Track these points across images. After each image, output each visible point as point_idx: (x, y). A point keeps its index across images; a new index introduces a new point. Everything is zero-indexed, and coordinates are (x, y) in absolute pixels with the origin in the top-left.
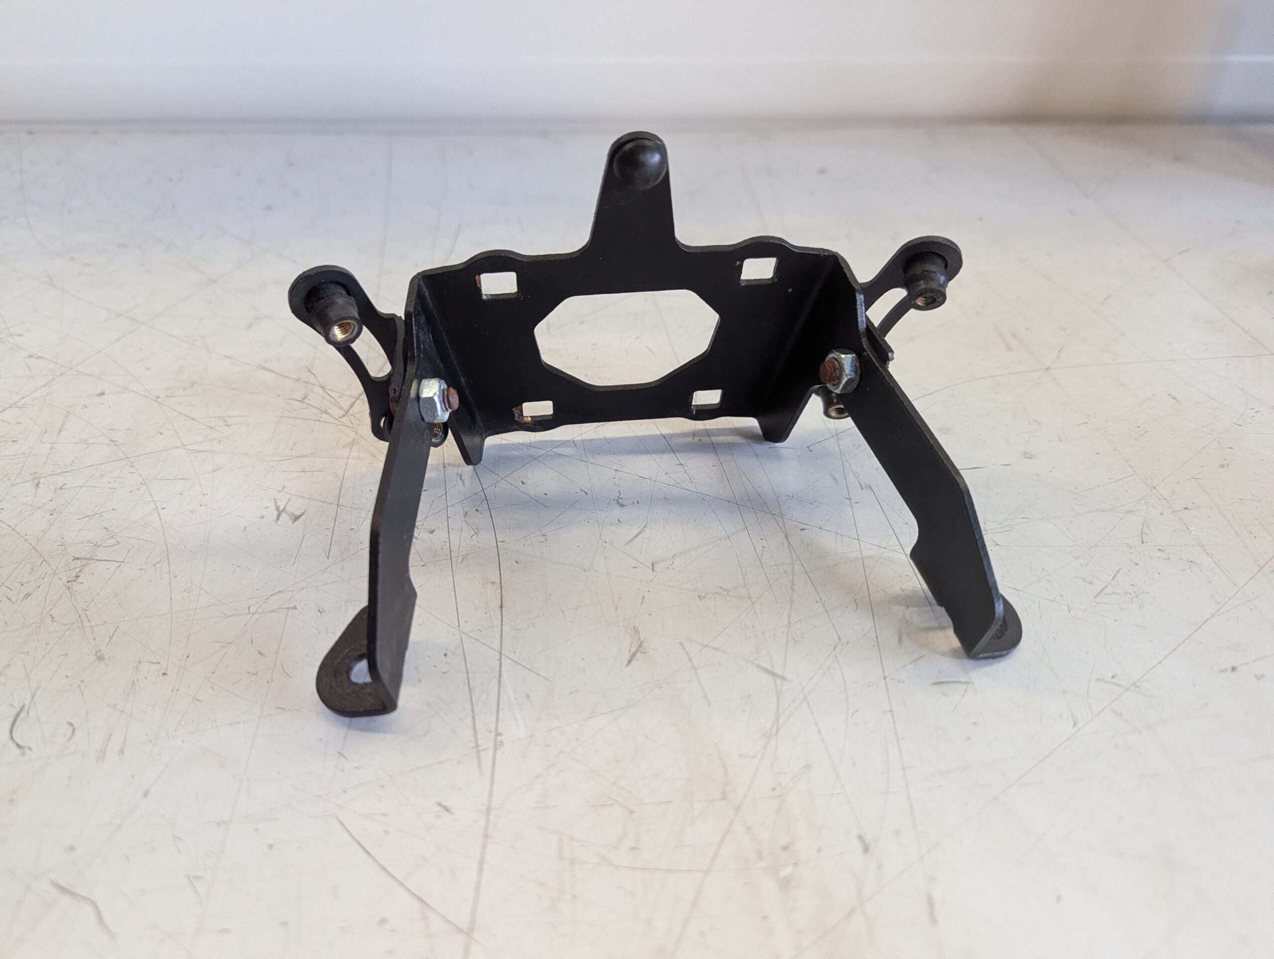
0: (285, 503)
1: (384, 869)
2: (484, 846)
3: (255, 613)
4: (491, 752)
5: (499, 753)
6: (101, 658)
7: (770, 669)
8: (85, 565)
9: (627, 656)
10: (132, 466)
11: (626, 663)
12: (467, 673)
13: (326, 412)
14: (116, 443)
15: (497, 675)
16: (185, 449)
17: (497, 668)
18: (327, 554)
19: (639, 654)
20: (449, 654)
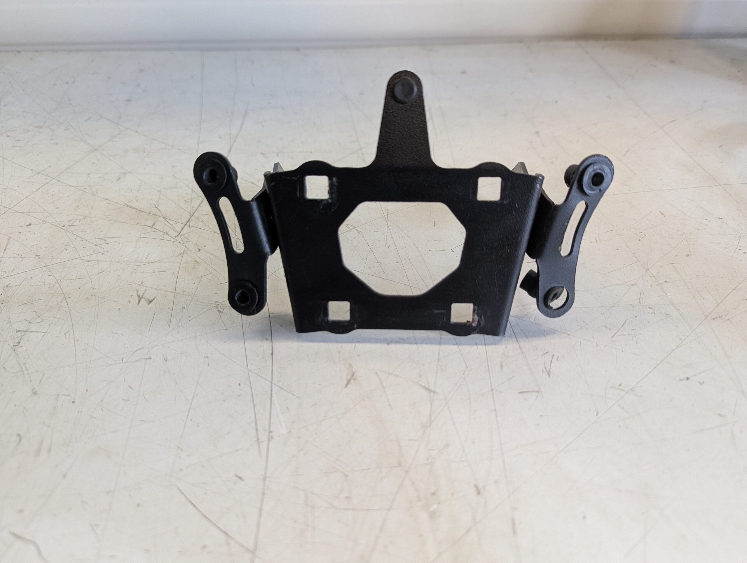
0: (143, 293)
1: (205, 516)
2: (262, 500)
3: (126, 362)
4: (266, 443)
5: (271, 444)
6: (35, 393)
7: (427, 386)
8: (23, 335)
9: (345, 382)
10: (50, 271)
11: (344, 385)
12: (252, 395)
13: (167, 233)
14: (39, 256)
15: (269, 395)
16: (81, 259)
17: (270, 392)
18: (169, 324)
19: (352, 381)
20: (241, 384)
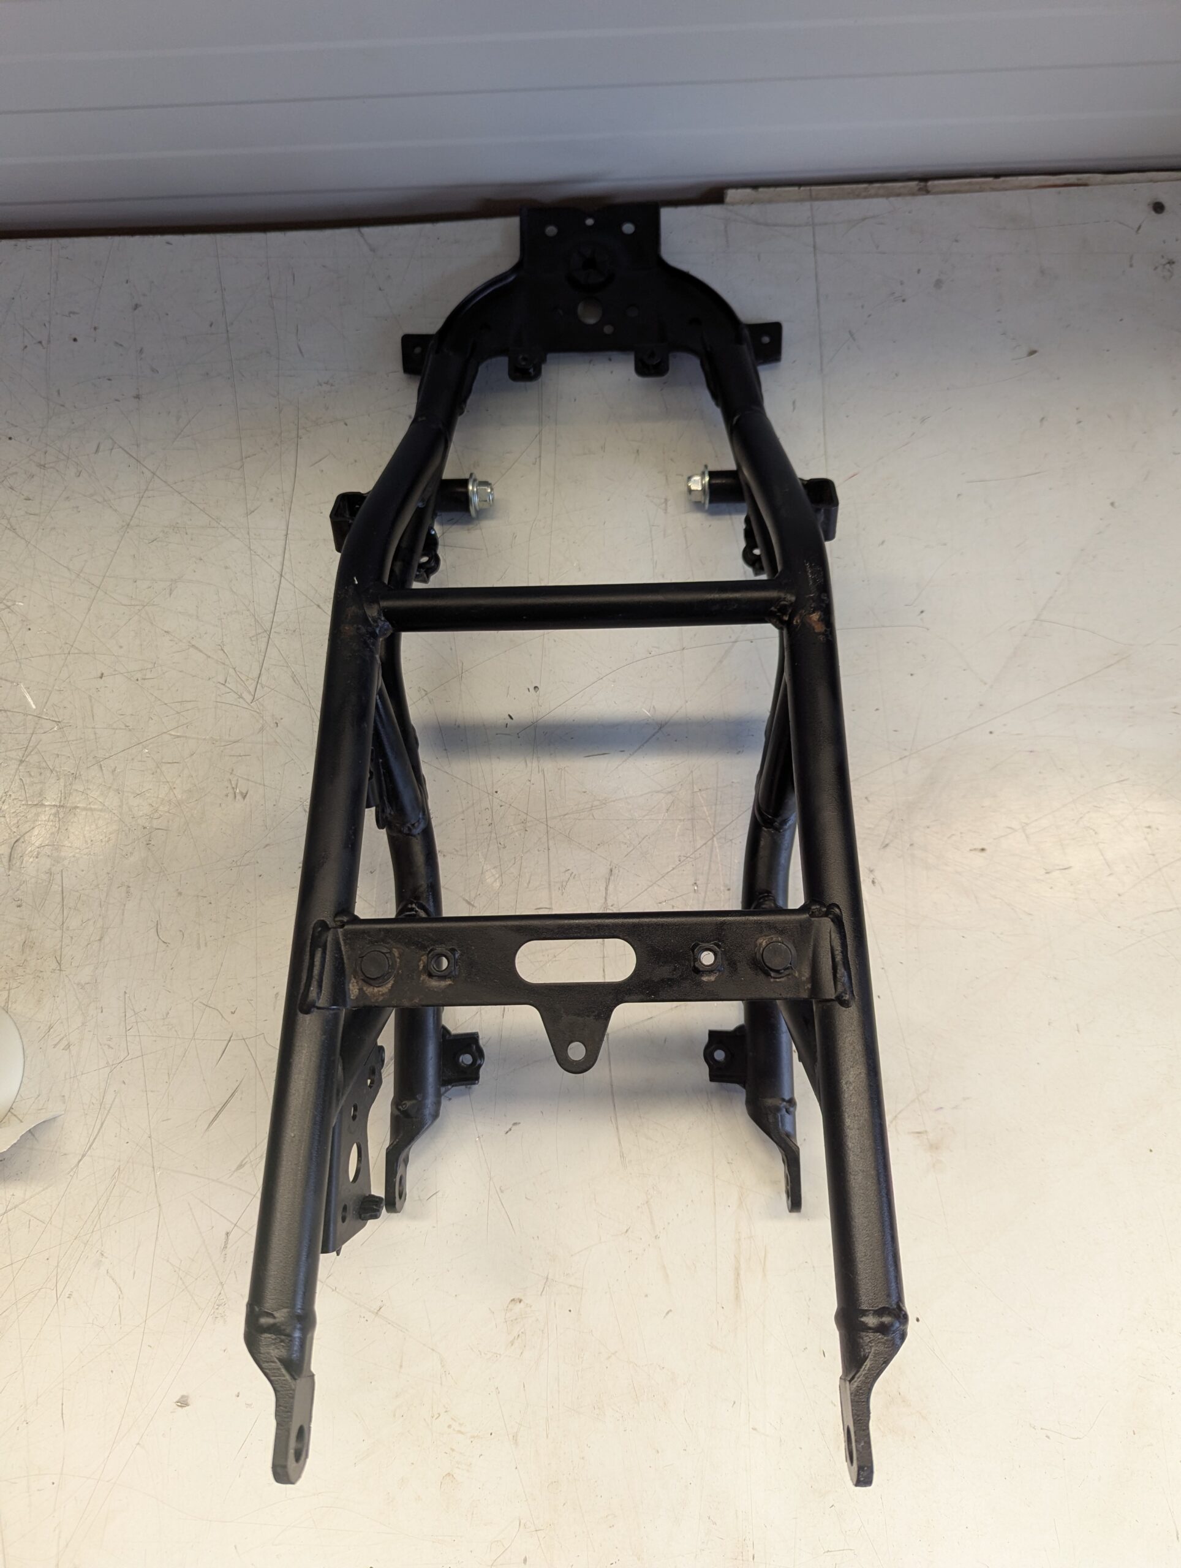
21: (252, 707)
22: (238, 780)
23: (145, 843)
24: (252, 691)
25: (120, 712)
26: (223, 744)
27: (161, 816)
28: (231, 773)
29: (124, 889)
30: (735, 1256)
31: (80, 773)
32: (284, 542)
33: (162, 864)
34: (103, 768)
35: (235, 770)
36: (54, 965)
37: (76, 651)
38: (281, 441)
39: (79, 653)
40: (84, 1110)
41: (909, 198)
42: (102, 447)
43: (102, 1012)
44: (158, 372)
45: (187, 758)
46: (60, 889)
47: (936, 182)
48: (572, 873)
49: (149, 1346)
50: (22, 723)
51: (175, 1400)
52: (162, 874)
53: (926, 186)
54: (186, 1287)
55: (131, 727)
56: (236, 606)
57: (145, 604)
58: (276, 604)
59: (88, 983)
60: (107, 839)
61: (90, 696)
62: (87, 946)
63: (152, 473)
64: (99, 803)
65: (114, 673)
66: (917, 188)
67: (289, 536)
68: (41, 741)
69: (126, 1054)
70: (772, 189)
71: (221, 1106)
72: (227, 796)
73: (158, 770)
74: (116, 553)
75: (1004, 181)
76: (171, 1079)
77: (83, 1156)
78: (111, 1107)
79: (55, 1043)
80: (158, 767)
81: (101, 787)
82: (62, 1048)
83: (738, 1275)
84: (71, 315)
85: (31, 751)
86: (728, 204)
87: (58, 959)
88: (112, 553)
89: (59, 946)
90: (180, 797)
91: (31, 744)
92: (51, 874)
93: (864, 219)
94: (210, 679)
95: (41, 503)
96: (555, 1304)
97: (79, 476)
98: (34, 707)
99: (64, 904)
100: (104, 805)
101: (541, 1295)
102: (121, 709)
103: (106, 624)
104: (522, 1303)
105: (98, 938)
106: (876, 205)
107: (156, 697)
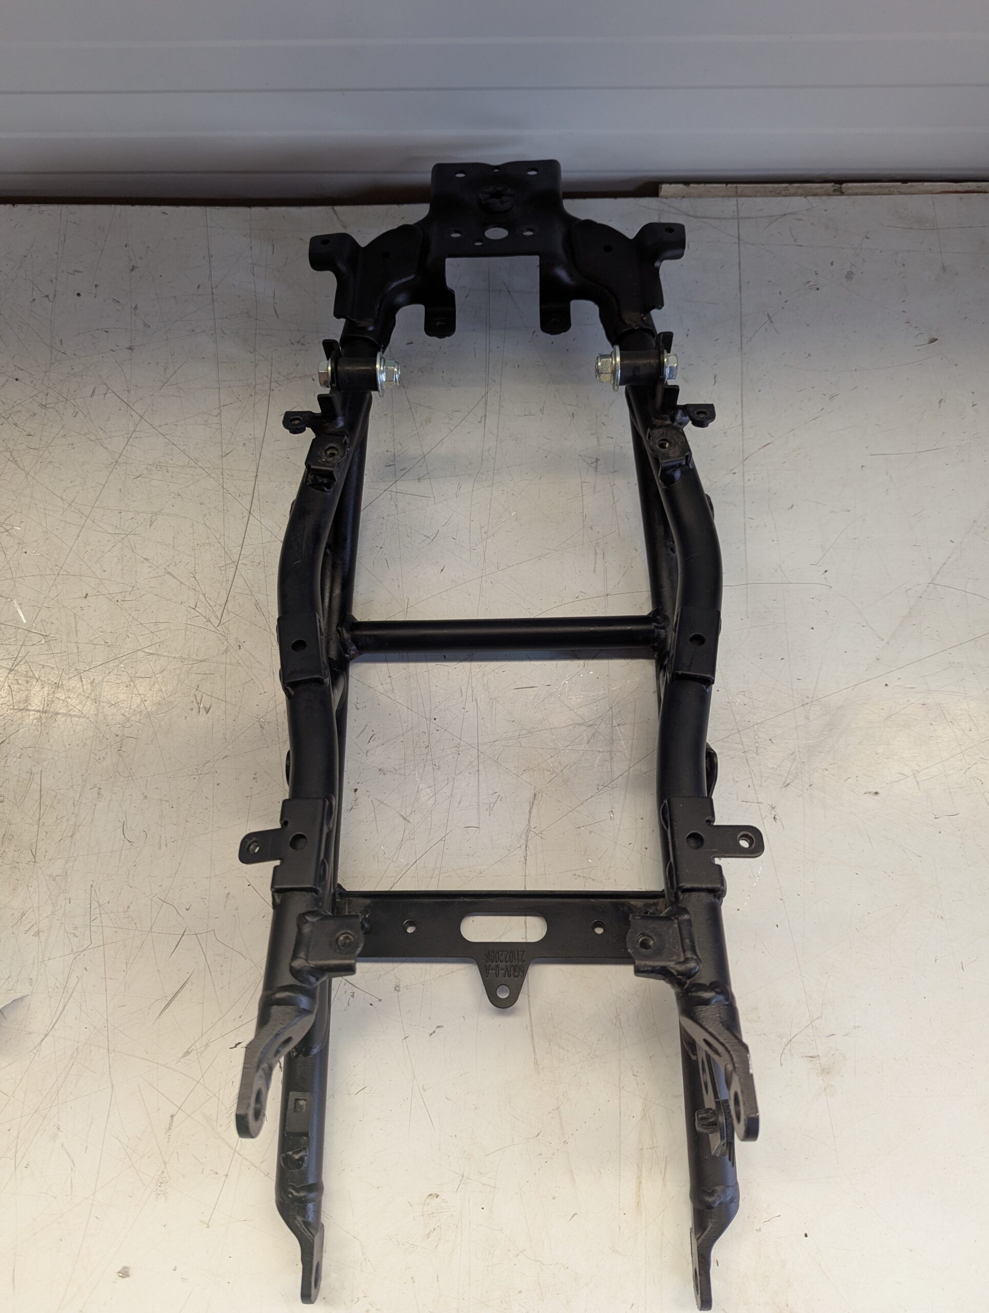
21: (219, 631)
22: (202, 696)
23: (116, 749)
24: (219, 615)
25: (100, 629)
26: (191, 662)
27: (132, 725)
28: (197, 689)
29: (96, 790)
30: (637, 1165)
31: (62, 682)
32: (254, 482)
33: (131, 769)
34: (83, 679)
35: (200, 687)
36: (29, 857)
37: (65, 573)
38: (255, 392)
39: (67, 575)
40: (48, 992)
41: (824, 198)
42: (97, 392)
43: (70, 903)
44: (149, 327)
45: (158, 674)
46: (39, 786)
47: (850, 185)
48: (499, 795)
49: (96, 1217)
50: (13, 636)
51: (118, 1270)
52: (130, 778)
53: (841, 187)
54: (133, 1164)
55: (109, 644)
56: (208, 538)
57: (128, 533)
58: (244, 538)
59: (58, 876)
60: (83, 743)
61: (75, 614)
62: (60, 841)
63: (140, 416)
64: (77, 711)
65: (97, 594)
66: (832, 189)
67: (258, 477)
68: (29, 652)
69: (90, 943)
70: (702, 185)
71: (172, 996)
72: (192, 709)
73: (132, 684)
74: (104, 486)
75: (911, 186)
76: (128, 968)
77: (46, 1035)
78: (73, 992)
79: (26, 929)
80: (132, 681)
81: (80, 696)
82: (33, 933)
83: (640, 1183)
84: (75, 273)
85: (20, 661)
86: (661, 197)
87: (34, 851)
88: (101, 486)
89: (34, 840)
90: (150, 708)
91: (20, 655)
92: (31, 774)
93: (784, 215)
94: (182, 603)
95: (41, 439)
96: (469, 1201)
97: (76, 416)
98: (25, 621)
99: (42, 802)
100: (82, 713)
101: (457, 1192)
102: (101, 627)
103: (92, 550)
104: (438, 1198)
105: (70, 835)
106: (796, 203)
107: (133, 617)
